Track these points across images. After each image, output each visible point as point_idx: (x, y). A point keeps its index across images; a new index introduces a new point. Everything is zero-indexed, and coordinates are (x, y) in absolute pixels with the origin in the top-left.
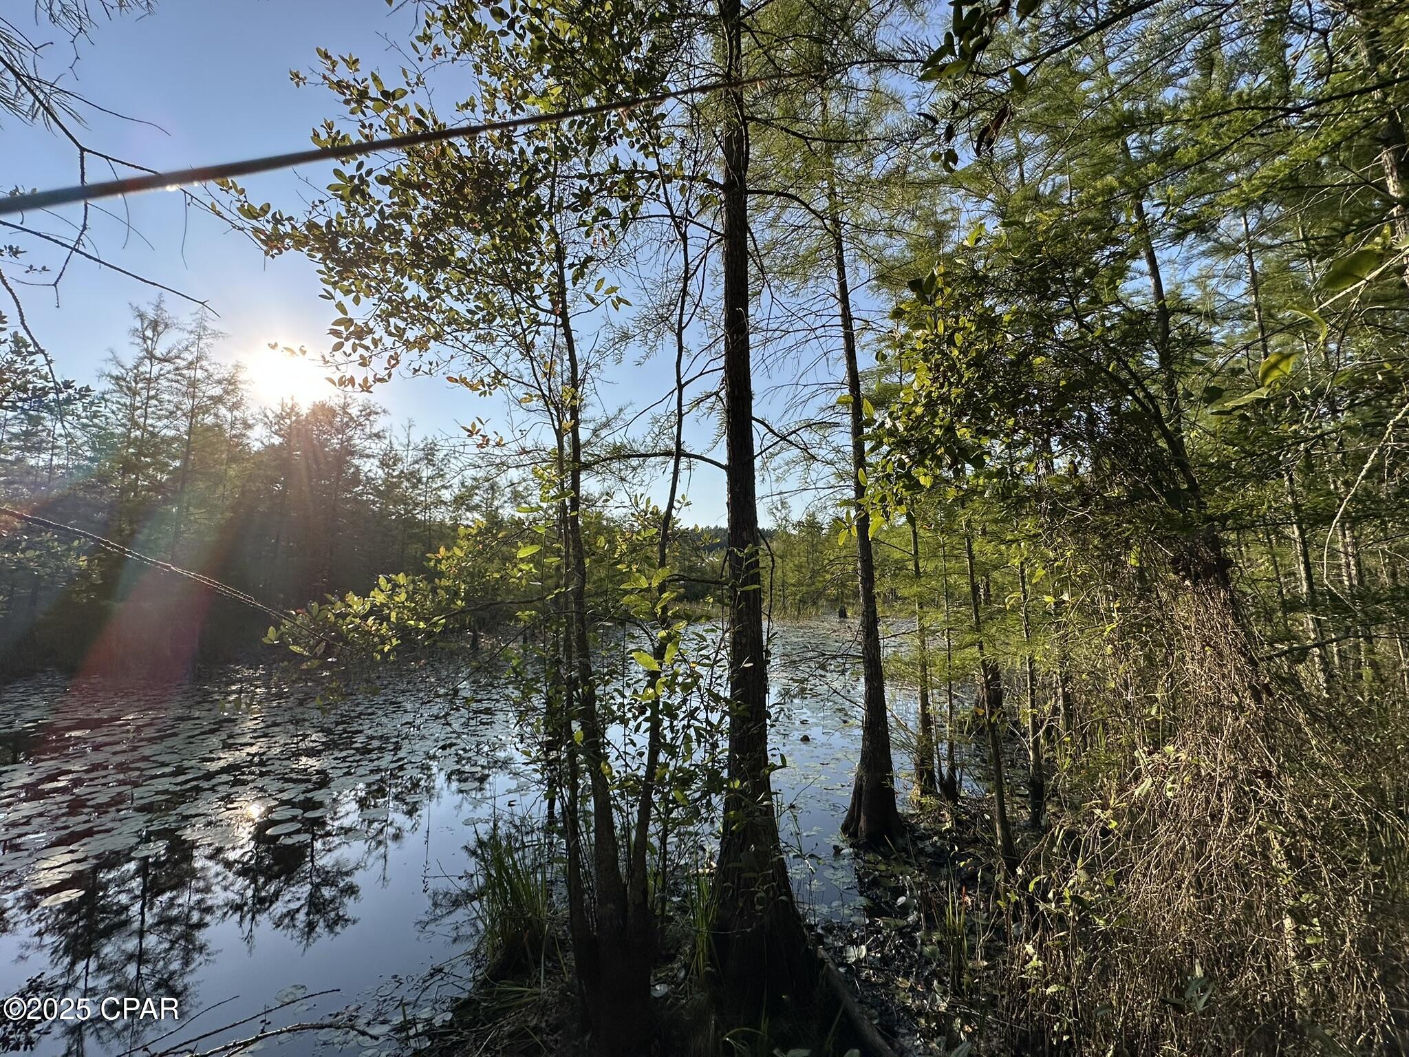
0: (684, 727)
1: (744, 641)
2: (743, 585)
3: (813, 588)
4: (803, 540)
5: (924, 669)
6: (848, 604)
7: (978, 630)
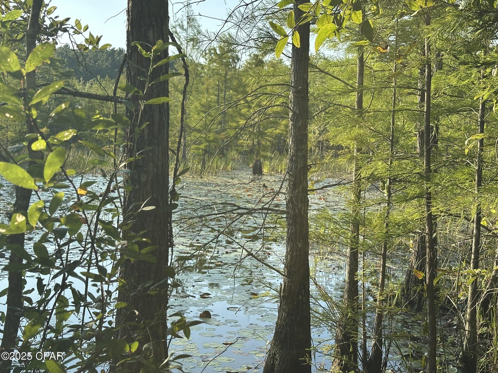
0: (57, 287)
1: (144, 178)
2: (149, 96)
3: (223, 134)
4: (215, 73)
5: (356, 229)
6: (265, 157)
7: (428, 179)
